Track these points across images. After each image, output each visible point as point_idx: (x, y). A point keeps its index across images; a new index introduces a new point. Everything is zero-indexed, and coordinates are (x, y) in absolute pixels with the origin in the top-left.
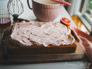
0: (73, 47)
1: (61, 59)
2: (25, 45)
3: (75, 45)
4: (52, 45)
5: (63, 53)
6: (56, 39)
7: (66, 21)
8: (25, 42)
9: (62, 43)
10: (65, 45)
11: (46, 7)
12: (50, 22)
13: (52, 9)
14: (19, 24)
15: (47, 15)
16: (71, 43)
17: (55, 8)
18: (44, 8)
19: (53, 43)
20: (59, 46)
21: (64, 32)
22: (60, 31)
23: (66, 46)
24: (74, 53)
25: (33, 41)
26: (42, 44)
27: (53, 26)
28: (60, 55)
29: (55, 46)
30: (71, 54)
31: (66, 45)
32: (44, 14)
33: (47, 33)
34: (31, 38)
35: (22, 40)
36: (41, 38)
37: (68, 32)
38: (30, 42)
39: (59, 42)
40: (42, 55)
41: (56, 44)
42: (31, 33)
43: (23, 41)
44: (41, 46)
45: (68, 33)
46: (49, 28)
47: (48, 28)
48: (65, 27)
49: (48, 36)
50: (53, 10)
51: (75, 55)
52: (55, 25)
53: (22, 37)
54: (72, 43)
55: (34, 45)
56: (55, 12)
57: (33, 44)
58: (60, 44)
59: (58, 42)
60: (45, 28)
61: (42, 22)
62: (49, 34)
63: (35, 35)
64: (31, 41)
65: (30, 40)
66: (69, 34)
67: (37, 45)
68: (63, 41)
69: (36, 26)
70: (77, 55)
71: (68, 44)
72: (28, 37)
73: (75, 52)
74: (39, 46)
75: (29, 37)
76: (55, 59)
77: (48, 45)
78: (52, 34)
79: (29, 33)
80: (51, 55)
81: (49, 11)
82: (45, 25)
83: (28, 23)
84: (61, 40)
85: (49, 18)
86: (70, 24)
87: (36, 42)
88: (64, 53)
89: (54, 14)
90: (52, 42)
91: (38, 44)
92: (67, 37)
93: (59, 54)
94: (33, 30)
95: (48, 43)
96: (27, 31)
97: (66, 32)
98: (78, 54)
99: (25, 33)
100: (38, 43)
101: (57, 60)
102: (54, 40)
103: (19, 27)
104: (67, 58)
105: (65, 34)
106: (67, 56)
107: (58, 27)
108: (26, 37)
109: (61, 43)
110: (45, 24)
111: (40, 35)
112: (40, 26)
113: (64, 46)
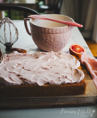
0: (80, 86)
1: (62, 103)
2: (12, 84)
3: (84, 83)
4: (49, 84)
5: (66, 95)
6: (57, 74)
7: (78, 49)
8: (13, 80)
9: (64, 81)
10: (68, 83)
11: (48, 31)
12: (52, 52)
13: (57, 33)
14: (9, 56)
15: (51, 42)
16: (77, 80)
17: (60, 31)
18: (45, 33)
19: (52, 81)
20: (61, 85)
21: (69, 65)
22: (64, 64)
23: (70, 85)
24: (82, 94)
25: (24, 78)
26: (36, 82)
27: (56, 58)
28: (62, 98)
29: (54, 84)
30: (78, 96)
31: (71, 83)
32: (46, 42)
33: (45, 67)
34: (21, 75)
35: (10, 76)
36: (36, 74)
37: (76, 64)
38: (19, 80)
39: (61, 80)
40: (36, 97)
41: (55, 83)
42: (23, 68)
43: (10, 78)
44: (34, 84)
45: (75, 66)
46: (50, 60)
47: (47, 60)
48: (73, 58)
49: (46, 70)
50: (58, 35)
51: (84, 98)
52: (59, 56)
53: (10, 73)
54: (79, 81)
55: (25, 84)
56: (62, 38)
57: (24, 82)
58: (61, 82)
59: (58, 79)
60: (44, 59)
61: (41, 52)
62: (48, 68)
63: (28, 70)
64: (21, 79)
65: (20, 77)
66: (76, 68)
67: (28, 84)
68: (66, 77)
69: (32, 58)
70: (87, 97)
71: (73, 82)
72: (18, 73)
73: (85, 94)
74: (32, 84)
75: (20, 72)
76: (54, 104)
77: (45, 84)
78: (53, 68)
79: (19, 68)
80: (49, 97)
81: (52, 36)
82: (44, 56)
83: (21, 54)
84: (63, 76)
85: (53, 46)
86: (82, 54)
87: (27, 80)
88: (69, 95)
89: (59, 41)
90: (50, 79)
91: (30, 83)
92: (74, 72)
93: (60, 96)
94: (27, 63)
95: (44, 81)
96: (19, 64)
97: (72, 65)
98: (89, 96)
99: (15, 67)
100: (30, 81)
101: (56, 104)
102: (53, 76)
103: (9, 59)
104: (71, 102)
105: (71, 68)
106: (72, 98)
107: (62, 58)
108: (15, 73)
109: (62, 80)
110: (45, 54)
111: (35, 69)
112: (38, 58)
113: (67, 85)
